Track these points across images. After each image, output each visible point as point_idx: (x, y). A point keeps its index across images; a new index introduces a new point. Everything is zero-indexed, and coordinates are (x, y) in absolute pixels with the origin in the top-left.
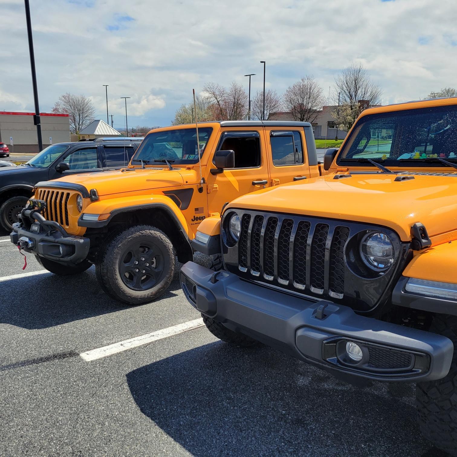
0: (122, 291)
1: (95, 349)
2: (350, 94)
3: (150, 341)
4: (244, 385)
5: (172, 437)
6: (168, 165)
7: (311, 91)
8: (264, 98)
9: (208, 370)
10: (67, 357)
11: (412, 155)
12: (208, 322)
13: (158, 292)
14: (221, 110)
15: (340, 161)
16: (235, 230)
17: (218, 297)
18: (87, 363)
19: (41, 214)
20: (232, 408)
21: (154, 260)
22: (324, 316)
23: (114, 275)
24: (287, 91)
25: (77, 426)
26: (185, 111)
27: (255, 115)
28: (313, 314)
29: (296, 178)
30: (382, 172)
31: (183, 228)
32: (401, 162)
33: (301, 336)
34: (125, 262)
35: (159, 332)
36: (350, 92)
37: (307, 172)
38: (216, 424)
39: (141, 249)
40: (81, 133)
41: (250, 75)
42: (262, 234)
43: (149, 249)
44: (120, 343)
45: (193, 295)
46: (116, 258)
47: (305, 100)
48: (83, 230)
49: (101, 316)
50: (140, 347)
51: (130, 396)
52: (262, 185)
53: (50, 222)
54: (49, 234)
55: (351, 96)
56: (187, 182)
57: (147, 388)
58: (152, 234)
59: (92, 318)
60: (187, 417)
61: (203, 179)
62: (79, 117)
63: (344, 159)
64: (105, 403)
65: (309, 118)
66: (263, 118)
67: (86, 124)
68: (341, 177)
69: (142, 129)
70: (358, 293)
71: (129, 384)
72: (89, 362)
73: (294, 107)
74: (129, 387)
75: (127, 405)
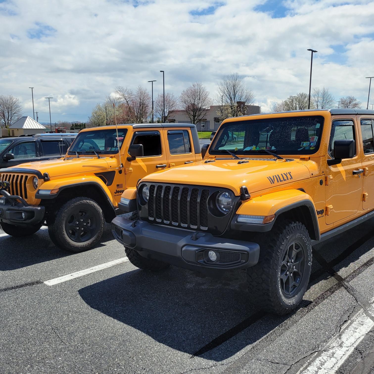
0: (67, 243)
1: (53, 279)
2: (230, 97)
3: (91, 272)
4: (154, 290)
5: (112, 317)
6: (97, 155)
7: (201, 94)
8: (164, 99)
9: (131, 285)
10: (35, 284)
11: (251, 148)
12: (129, 256)
13: (92, 243)
14: (130, 109)
15: (211, 152)
16: (146, 195)
17: (137, 236)
18: (50, 287)
19: (7, 191)
20: (147, 301)
21: (89, 221)
22: (197, 239)
23: (62, 231)
24: (182, 94)
25: (51, 317)
26: (100, 109)
27: (157, 113)
28: (191, 238)
29: (187, 162)
30: (234, 158)
31: (109, 199)
32: (245, 152)
33: (184, 250)
34: (69, 222)
35: (97, 267)
36: (230, 96)
37: (194, 159)
38: (138, 309)
39: (80, 214)
40: (10, 127)
41: (152, 81)
42: (162, 197)
43: (85, 213)
44: (71, 274)
45: (121, 237)
46: (63, 220)
47: (196, 101)
48: (39, 201)
49: (53, 260)
50: (84, 276)
51: (82, 300)
52: (163, 167)
53: (15, 196)
54: (14, 205)
55: (231, 98)
56: (111, 167)
57: (92, 296)
58: (87, 203)
59: (47, 262)
60: (120, 307)
61: (122, 164)
62: (8, 114)
63: (213, 150)
64: (67, 305)
65: (200, 115)
66: (163, 115)
67: (15, 120)
68: (209, 162)
69: (63, 123)
70: (216, 227)
71: (80, 295)
72: (51, 286)
73: (188, 106)
74: (81, 296)
75: (81, 305)
